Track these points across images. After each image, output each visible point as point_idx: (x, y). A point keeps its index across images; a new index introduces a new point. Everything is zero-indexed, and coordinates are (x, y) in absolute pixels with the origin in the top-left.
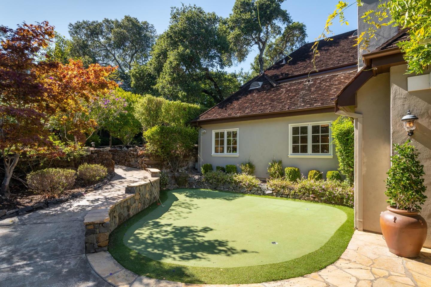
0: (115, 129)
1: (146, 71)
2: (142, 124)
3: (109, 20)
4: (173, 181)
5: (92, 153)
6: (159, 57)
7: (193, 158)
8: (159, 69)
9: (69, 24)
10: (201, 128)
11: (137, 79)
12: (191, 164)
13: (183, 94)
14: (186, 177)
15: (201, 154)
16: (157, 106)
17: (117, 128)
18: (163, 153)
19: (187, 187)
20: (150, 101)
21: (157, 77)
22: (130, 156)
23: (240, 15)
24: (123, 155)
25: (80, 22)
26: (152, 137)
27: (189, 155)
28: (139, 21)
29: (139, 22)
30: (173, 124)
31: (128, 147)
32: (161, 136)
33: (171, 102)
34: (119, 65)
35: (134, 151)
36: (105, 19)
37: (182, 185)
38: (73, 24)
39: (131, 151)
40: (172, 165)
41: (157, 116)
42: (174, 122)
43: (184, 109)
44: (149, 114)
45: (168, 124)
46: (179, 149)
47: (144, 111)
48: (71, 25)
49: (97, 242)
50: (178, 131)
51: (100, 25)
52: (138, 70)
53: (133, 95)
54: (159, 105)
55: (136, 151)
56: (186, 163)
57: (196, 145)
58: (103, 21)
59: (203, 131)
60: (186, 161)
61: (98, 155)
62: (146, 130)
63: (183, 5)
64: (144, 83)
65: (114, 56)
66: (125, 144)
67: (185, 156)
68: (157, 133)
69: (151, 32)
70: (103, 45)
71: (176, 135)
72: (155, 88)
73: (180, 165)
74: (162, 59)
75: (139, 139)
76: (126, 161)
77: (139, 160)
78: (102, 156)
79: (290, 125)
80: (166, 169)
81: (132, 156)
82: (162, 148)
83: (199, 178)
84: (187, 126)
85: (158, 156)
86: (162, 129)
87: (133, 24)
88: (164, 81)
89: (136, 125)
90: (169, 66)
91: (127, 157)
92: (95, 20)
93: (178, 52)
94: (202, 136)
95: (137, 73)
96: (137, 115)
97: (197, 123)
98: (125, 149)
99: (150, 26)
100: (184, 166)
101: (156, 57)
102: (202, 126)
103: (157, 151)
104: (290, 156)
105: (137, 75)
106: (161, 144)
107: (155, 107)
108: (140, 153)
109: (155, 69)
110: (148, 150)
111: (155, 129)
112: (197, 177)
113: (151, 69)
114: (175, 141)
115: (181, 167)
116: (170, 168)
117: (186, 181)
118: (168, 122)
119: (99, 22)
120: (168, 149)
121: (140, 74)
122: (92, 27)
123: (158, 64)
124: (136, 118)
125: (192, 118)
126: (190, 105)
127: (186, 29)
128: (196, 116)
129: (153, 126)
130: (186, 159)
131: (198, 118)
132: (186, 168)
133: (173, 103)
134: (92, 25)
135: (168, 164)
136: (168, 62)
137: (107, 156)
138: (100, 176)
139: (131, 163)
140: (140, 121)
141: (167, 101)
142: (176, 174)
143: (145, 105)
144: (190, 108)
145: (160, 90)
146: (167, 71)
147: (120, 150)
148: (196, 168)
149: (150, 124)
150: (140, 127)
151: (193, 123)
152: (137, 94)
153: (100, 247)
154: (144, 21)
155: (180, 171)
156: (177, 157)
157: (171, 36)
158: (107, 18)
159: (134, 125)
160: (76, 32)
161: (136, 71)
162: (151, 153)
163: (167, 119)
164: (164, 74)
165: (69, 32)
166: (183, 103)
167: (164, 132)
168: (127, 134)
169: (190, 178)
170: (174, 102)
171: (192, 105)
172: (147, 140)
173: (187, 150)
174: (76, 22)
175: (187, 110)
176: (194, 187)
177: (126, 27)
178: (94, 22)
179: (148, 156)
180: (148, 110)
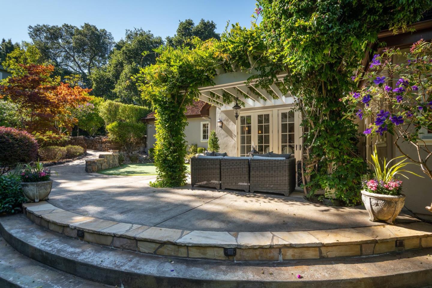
0: (83, 124)
1: (105, 76)
2: (105, 121)
3: (69, 25)
4: (128, 159)
5: (71, 139)
6: (117, 66)
7: (143, 144)
8: (117, 76)
9: (29, 26)
10: (148, 123)
11: (97, 83)
12: (142, 149)
13: (136, 98)
14: (137, 157)
15: (149, 141)
16: (115, 108)
17: (84, 123)
18: (121, 141)
19: (138, 162)
20: (110, 105)
21: (115, 82)
22: (96, 142)
23: (182, 37)
24: (90, 142)
25: (40, 25)
26: (112, 129)
27: (140, 143)
28: (97, 28)
29: (97, 30)
30: (128, 121)
31: (94, 137)
32: (119, 129)
33: (126, 105)
34: (79, 65)
35: (99, 139)
36: (65, 24)
37: (135, 162)
38: (33, 26)
39: (97, 139)
40: (128, 149)
41: (116, 114)
42: (128, 119)
43: (136, 110)
44: (110, 114)
45: (124, 121)
46: (132, 138)
47: (106, 112)
48: (30, 27)
49: (92, 169)
50: (131, 126)
51: (60, 29)
52: (99, 76)
53: (96, 98)
54: (117, 107)
55: (101, 139)
56: (138, 148)
57: (146, 136)
58: (63, 26)
59: (150, 126)
60: (138, 146)
61: (75, 141)
62: (108, 125)
63: (135, 29)
64: (104, 86)
65: (73, 57)
66: (91, 135)
67: (137, 143)
68: (116, 127)
69: (109, 39)
70: (62, 47)
71: (130, 129)
72: (114, 92)
73: (133, 149)
74: (119, 68)
75: (102, 131)
76: (93, 146)
77: (103, 146)
78: (78, 141)
79: (201, 122)
80: (123, 151)
81: (98, 143)
82: (120, 137)
83: (146, 157)
84: (138, 122)
85: (117, 142)
86: (119, 124)
87: (93, 33)
88: (121, 87)
89: (99, 121)
90: (124, 76)
91: (93, 144)
92: (55, 25)
93: (132, 67)
94: (149, 129)
95: (97, 78)
96: (100, 114)
97: (146, 121)
98: (92, 138)
99: (108, 34)
100: (136, 150)
101: (114, 67)
102: (149, 122)
103: (116, 139)
104: (201, 141)
105: (98, 79)
106: (119, 134)
107: (114, 108)
108: (104, 140)
109: (113, 75)
110: (110, 138)
111: (114, 124)
112: (144, 156)
113: (109, 75)
114: (129, 132)
115: (134, 150)
116: (126, 151)
117: (137, 159)
118: (124, 119)
119: (59, 27)
120: (124, 138)
121: (100, 79)
122: (52, 31)
123: (116, 71)
124: (100, 116)
125: (142, 116)
126: (141, 107)
127: (137, 49)
128: (145, 115)
129: (113, 122)
130: (138, 145)
131: (146, 117)
132: (138, 151)
133: (127, 106)
134: (52, 29)
135: (124, 148)
136: (124, 73)
137: (81, 141)
138: (80, 153)
139: (97, 147)
140: (103, 118)
141: (123, 105)
142: (130, 154)
143: (107, 107)
144: (140, 109)
145: (118, 94)
146: (123, 79)
147: (88, 138)
148: (145, 151)
149: (111, 121)
150: (102, 122)
151: (142, 120)
152: (99, 97)
153: (93, 171)
154: (102, 29)
155: (133, 153)
156: (131, 144)
157: (126, 53)
158: (67, 24)
159: (97, 121)
160: (36, 35)
161: (97, 76)
162: (112, 140)
163: (123, 117)
164: (121, 81)
165: (29, 33)
166: (135, 106)
167: (121, 126)
168: (93, 127)
169: (140, 157)
170: (129, 105)
171: (142, 107)
172: (109, 131)
173: (139, 139)
174: (36, 25)
175: (139, 111)
176: (143, 162)
177: (85, 35)
178: (54, 27)
179: (110, 142)
180: (109, 111)
